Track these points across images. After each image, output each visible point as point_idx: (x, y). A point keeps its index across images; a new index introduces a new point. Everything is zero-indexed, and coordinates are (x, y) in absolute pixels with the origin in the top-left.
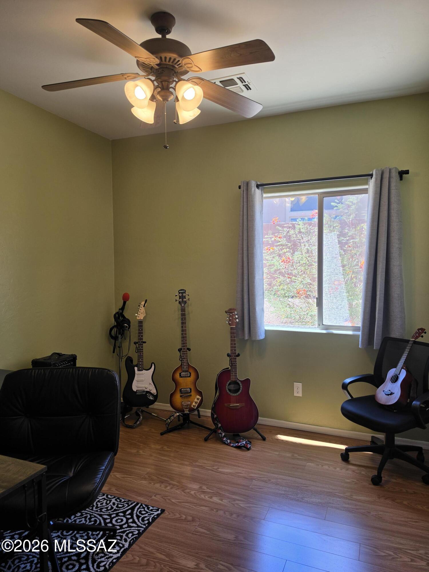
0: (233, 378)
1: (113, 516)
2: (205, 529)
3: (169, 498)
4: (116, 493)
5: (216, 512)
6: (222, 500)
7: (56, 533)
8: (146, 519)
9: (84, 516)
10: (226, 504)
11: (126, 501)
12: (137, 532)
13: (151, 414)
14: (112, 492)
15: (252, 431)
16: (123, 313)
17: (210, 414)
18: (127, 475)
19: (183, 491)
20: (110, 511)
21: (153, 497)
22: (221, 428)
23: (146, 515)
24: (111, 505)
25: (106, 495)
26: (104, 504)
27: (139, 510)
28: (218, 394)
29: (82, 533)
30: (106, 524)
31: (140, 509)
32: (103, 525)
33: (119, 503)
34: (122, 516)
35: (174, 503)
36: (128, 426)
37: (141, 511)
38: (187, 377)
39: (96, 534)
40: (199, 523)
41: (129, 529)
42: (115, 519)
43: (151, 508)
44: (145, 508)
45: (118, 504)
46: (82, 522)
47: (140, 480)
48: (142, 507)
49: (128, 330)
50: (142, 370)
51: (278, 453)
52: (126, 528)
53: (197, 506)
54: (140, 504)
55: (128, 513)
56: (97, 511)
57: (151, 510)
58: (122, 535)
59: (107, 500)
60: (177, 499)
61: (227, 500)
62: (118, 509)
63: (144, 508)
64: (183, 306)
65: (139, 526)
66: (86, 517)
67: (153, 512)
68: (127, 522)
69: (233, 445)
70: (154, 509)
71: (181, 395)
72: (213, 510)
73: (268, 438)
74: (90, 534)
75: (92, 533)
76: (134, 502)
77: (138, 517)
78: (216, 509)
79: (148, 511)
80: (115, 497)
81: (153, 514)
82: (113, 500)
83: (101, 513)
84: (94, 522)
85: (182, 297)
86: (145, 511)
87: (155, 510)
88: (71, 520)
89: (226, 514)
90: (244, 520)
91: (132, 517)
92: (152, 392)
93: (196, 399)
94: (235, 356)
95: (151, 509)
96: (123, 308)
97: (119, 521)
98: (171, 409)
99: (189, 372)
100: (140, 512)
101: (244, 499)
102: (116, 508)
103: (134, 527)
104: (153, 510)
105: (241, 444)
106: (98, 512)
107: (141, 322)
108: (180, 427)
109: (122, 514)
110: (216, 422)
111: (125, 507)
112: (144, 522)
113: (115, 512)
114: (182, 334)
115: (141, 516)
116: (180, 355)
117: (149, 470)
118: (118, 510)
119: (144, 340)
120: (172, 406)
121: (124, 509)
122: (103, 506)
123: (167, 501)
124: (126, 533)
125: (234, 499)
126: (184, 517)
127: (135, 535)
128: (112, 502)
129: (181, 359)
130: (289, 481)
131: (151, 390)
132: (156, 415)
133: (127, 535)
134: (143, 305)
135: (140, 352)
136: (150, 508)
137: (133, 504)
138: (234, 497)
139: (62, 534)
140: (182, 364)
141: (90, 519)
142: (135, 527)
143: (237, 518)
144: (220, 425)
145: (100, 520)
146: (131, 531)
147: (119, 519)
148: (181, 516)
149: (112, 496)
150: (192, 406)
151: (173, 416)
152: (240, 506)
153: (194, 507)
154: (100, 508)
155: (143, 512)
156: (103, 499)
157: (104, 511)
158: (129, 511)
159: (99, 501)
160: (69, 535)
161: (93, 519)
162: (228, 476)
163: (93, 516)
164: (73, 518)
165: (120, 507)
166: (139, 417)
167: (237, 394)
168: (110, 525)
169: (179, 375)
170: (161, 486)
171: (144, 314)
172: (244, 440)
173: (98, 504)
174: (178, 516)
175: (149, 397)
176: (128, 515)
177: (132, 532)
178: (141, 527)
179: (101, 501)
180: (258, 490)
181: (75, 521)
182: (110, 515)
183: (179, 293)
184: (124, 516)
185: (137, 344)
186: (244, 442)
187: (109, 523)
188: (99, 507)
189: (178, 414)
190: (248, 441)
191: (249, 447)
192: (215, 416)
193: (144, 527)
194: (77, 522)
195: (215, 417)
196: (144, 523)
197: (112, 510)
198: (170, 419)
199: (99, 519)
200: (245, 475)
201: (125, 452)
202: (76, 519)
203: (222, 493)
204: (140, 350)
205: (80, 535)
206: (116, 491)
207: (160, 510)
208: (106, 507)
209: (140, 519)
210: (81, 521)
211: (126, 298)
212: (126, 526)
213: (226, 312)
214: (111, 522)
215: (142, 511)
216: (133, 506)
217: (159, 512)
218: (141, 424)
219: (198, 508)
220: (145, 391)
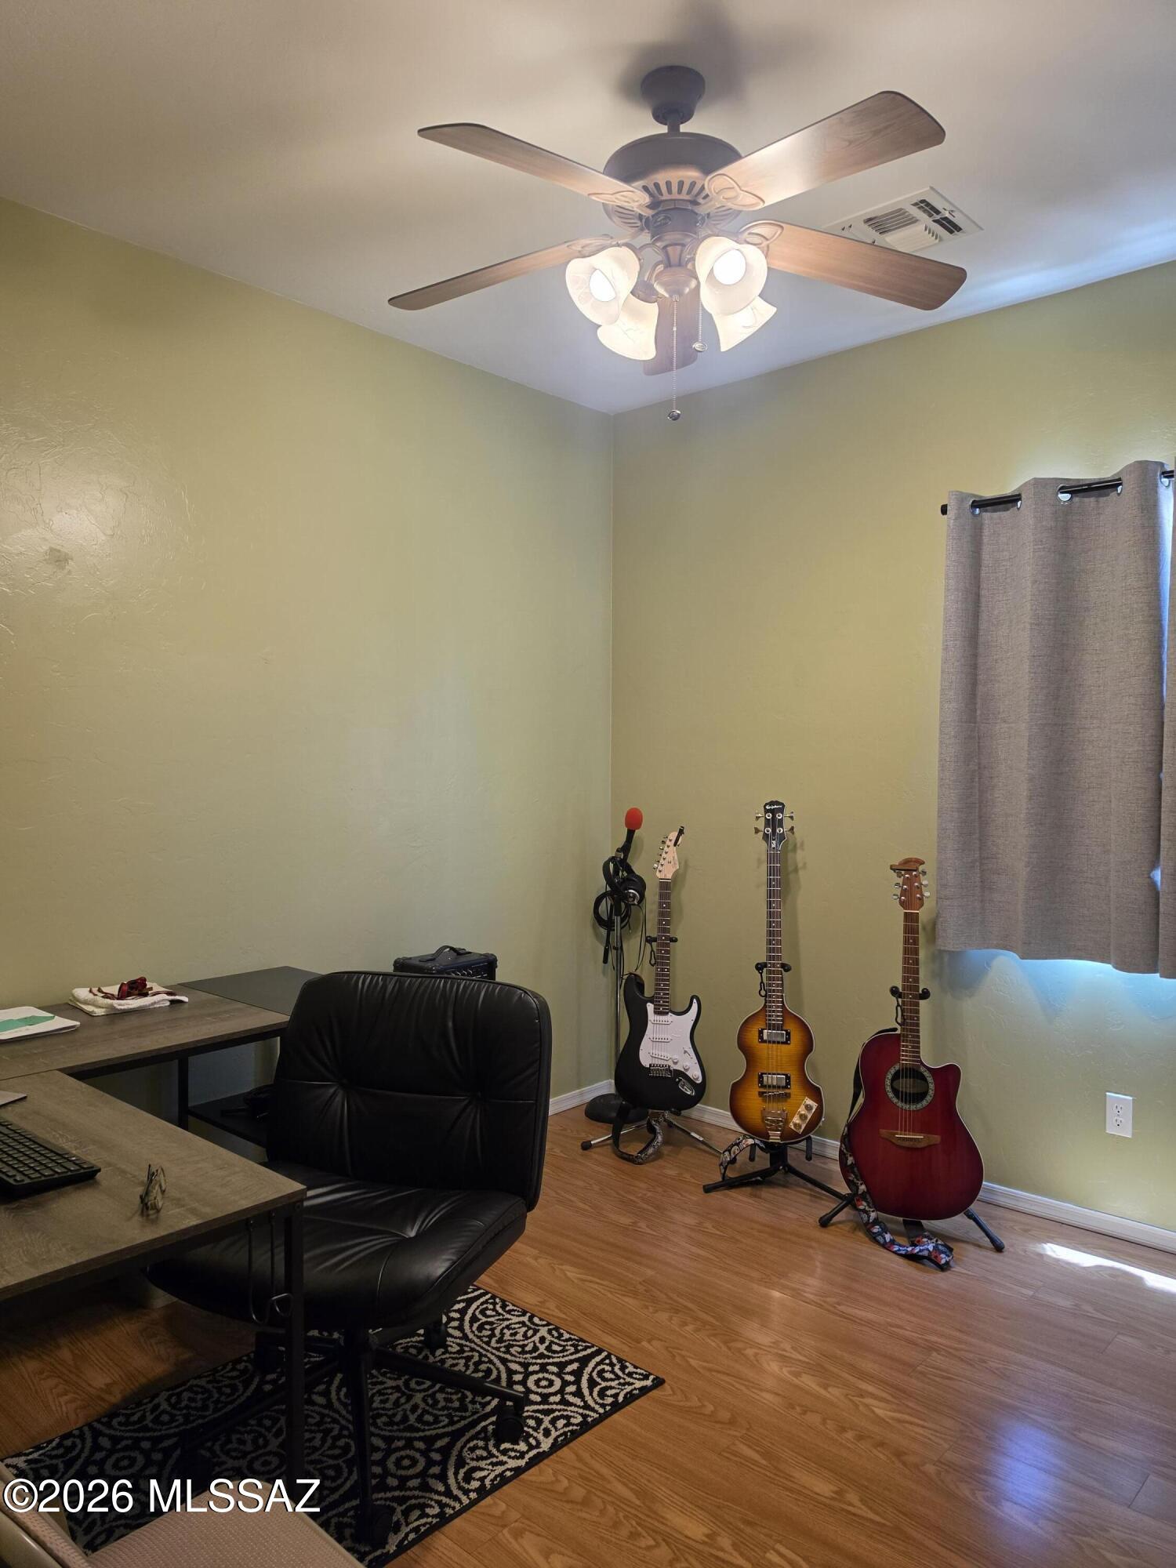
0: (905, 1060)
1: (531, 1369)
2: (758, 1452)
3: (683, 1353)
4: (554, 1314)
5: (800, 1414)
6: (826, 1388)
7: (395, 1379)
8: (609, 1392)
9: (465, 1354)
10: (835, 1400)
11: (574, 1339)
12: (580, 1419)
13: (689, 1134)
14: (546, 1311)
15: (960, 1219)
16: (628, 861)
17: (838, 1153)
18: (593, 1276)
19: (725, 1343)
20: (528, 1356)
21: (645, 1343)
22: (868, 1196)
23: (613, 1384)
24: (534, 1342)
25: (528, 1315)
26: (519, 1337)
27: (599, 1368)
28: (861, 1100)
29: (451, 1394)
30: (511, 1383)
31: (602, 1367)
32: (504, 1384)
33: (556, 1341)
34: (553, 1373)
35: (695, 1369)
36: (625, 1156)
37: (603, 1371)
38: (778, 1043)
39: (480, 1403)
40: (744, 1432)
41: (562, 1407)
42: (535, 1377)
43: (631, 1369)
44: (615, 1365)
45: (552, 1342)
46: (456, 1369)
47: (624, 1295)
48: (607, 1361)
49: (638, 905)
50: (667, 1013)
51: (1031, 1293)
52: (555, 1403)
53: (753, 1387)
54: (604, 1354)
55: (569, 1368)
56: (498, 1349)
57: (630, 1375)
58: (542, 1419)
59: (529, 1328)
60: (705, 1361)
61: (840, 1390)
62: (550, 1354)
63: (612, 1365)
64: (773, 846)
65: (589, 1406)
66: (468, 1359)
67: (632, 1380)
68: (561, 1391)
69: (899, 1250)
70: (636, 1373)
71: (762, 1090)
72: (793, 1408)
73: (1012, 1246)
74: (468, 1400)
75: (473, 1399)
76: (593, 1346)
77: (592, 1384)
78: (802, 1406)
79: (620, 1373)
80: (548, 1324)
81: (633, 1384)
82: (543, 1332)
83: (508, 1357)
84: (483, 1374)
85: (774, 823)
86: (613, 1372)
87: (638, 1376)
88: (435, 1358)
89: (827, 1426)
90: (875, 1451)
91: (577, 1382)
92: (689, 1073)
93: (803, 1107)
94: (915, 997)
95: (629, 1372)
96: (626, 848)
97: (544, 1383)
98: (733, 1125)
99: (786, 1031)
100: (601, 1373)
101: (889, 1398)
102: (545, 1352)
103: (575, 1406)
104: (634, 1376)
105: (921, 1251)
106: (500, 1352)
107: (665, 887)
108: (759, 1178)
109: (555, 1369)
110: (852, 1177)
111: (565, 1354)
112: (603, 1399)
113: (539, 1361)
114: (770, 924)
115: (600, 1384)
116: (762, 982)
117: (650, 1272)
118: (549, 1357)
119: (671, 935)
120: (737, 1116)
121: (563, 1356)
122: (515, 1340)
123: (678, 1359)
124: (552, 1416)
125: (861, 1389)
126: (711, 1408)
127: (573, 1425)
128: (539, 1335)
129: (763, 993)
130: (1045, 1376)
131: (687, 1070)
132: (701, 1139)
133: (553, 1422)
134: (673, 842)
135: (663, 964)
136: (627, 1367)
137: (589, 1351)
138: (864, 1386)
139: (407, 1384)
140: (765, 1006)
141: (476, 1364)
142: (579, 1407)
143: (855, 1441)
144: (863, 1188)
145: (499, 1372)
146: (565, 1413)
147: (544, 1378)
148: (703, 1406)
149: (543, 1320)
150: (791, 1124)
151: (738, 1144)
152: (873, 1412)
153: (743, 1388)
154: (507, 1343)
155: (608, 1375)
156: (519, 1323)
157: (514, 1353)
158: (575, 1366)
159: (508, 1327)
160: (420, 1391)
161: (483, 1367)
162: (864, 1328)
163: (486, 1360)
164: (441, 1353)
165: (555, 1352)
166: (652, 1136)
167: (919, 1106)
168: (520, 1388)
169: (757, 1035)
170: (670, 1319)
171: (675, 864)
172: (931, 1239)
173: (505, 1334)
174: (694, 1402)
175: (683, 1086)
176: (570, 1373)
177: (568, 1418)
178: (593, 1410)
179: (515, 1329)
180: (938, 1379)
181: (443, 1361)
182: (525, 1365)
183: (767, 811)
184: (558, 1375)
185: (654, 944)
186: (931, 1248)
187: (518, 1383)
188: (505, 1341)
189: (751, 1141)
190: (945, 1246)
191: (943, 1261)
192: (850, 1160)
193: (601, 1411)
194: (447, 1365)
195: (849, 1162)
196: (601, 1402)
197: (534, 1355)
198: (730, 1151)
199: (498, 1369)
200: (913, 1334)
201: (602, 1219)
202: (447, 1358)
203: (832, 1369)
204: (662, 958)
205: (446, 1396)
206: (556, 1310)
207: (651, 1377)
208: (521, 1343)
209: (596, 1390)
210: (457, 1364)
211: (633, 821)
212: (557, 1398)
213: (893, 868)
214: (523, 1383)
215: (607, 1372)
216: (588, 1354)
217: (648, 1383)
218: (658, 1155)
219: (754, 1396)
220: (671, 1069)
